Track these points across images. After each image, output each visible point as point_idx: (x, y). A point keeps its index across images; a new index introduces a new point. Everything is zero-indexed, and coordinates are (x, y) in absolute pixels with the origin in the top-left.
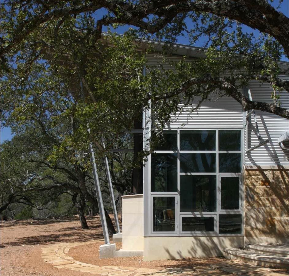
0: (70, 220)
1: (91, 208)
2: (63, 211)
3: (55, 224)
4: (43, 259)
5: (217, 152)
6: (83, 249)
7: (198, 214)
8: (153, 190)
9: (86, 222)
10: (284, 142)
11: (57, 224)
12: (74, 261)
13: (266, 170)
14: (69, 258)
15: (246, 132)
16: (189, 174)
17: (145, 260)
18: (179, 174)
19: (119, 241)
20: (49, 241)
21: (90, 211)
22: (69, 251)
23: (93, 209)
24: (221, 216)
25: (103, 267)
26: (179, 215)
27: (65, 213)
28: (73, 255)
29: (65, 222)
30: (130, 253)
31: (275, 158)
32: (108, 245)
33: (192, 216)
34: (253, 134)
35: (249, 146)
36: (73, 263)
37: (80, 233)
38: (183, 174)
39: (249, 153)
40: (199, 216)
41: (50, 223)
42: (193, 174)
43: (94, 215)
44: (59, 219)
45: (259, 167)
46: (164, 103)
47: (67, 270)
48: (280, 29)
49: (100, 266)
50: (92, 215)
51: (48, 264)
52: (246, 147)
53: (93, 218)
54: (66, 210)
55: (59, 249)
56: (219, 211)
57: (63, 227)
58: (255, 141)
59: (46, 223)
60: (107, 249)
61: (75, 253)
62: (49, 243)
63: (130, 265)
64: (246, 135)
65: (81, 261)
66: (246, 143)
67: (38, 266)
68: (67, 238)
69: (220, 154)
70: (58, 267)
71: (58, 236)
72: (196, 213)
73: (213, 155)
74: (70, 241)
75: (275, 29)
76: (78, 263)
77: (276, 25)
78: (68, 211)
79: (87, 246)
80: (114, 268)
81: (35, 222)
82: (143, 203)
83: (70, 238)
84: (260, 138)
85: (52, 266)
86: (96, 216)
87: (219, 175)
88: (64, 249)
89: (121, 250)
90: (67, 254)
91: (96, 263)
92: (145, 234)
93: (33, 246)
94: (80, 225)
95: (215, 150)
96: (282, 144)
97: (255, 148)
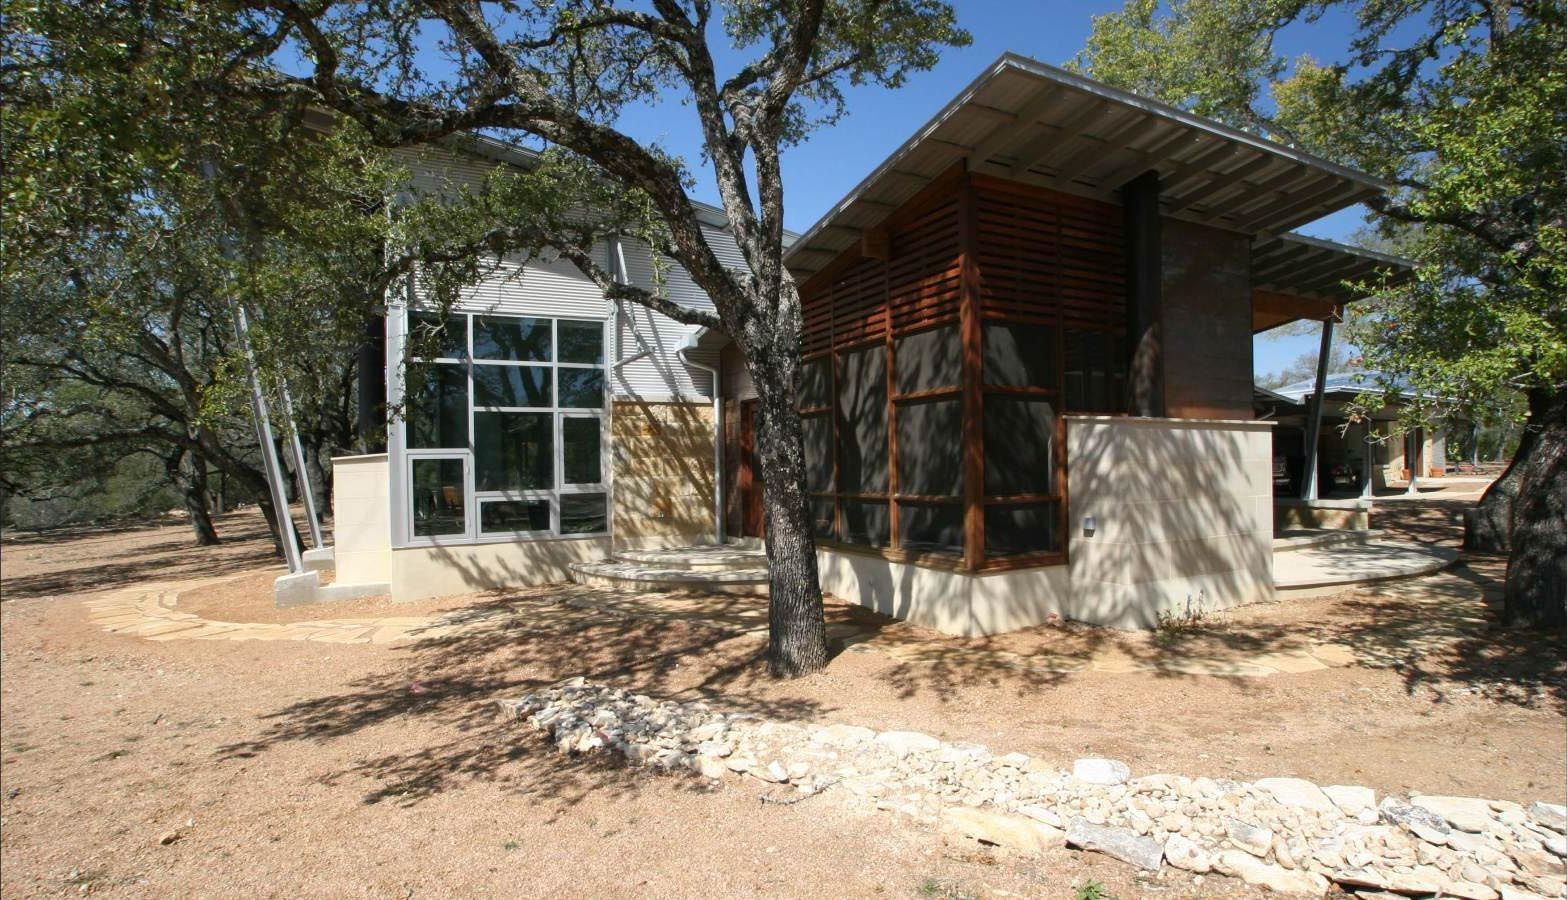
0: (153, 526)
1: (217, 492)
2: (123, 502)
3: (104, 538)
4: (101, 626)
5: (555, 364)
6: (219, 593)
7: (515, 495)
8: (411, 444)
9: (211, 529)
10: (686, 351)
11: (112, 538)
12: (201, 621)
13: (653, 404)
14: (181, 615)
15: (614, 327)
16: (494, 409)
17: (395, 601)
18: (472, 409)
19: (327, 567)
20: (101, 582)
21: (215, 499)
22: (179, 601)
23: (223, 493)
24: (566, 499)
25: (289, 626)
26: (474, 500)
27: (129, 508)
28: (195, 608)
29: (137, 530)
30: (356, 590)
31: (670, 380)
32: (299, 574)
33: (504, 499)
34: (627, 332)
35: (619, 355)
36: (201, 626)
37: (197, 557)
38: (482, 409)
39: (618, 369)
40: (518, 499)
41: (83, 535)
42: (504, 409)
43: (225, 510)
44: (110, 524)
45: (639, 398)
46: (446, 269)
47: (192, 641)
48: (657, 184)
49: (284, 623)
50: (220, 509)
51: (122, 635)
52: (614, 357)
53: (226, 518)
54: (133, 500)
55: (143, 599)
56: (562, 487)
57: (134, 546)
58: (631, 348)
59: (71, 536)
60: (295, 584)
61: (198, 603)
62: (103, 587)
63: (360, 615)
64: (614, 333)
65: (225, 619)
66: (614, 350)
67: (92, 644)
68: (160, 571)
69: (560, 369)
70: (160, 639)
71: (131, 568)
72: (511, 492)
73: (547, 372)
74: (173, 577)
75: (648, 183)
76: (215, 626)
77: (650, 177)
78: (142, 502)
79: (229, 584)
80: (320, 623)
81: (24, 537)
82: (387, 474)
83: (169, 570)
84: (639, 338)
85: (139, 640)
86: (235, 512)
87: (559, 413)
88: (161, 596)
89: (332, 586)
90: (174, 609)
91: (267, 618)
92: (393, 543)
93: (51, 598)
94: (193, 536)
95: (550, 360)
96: (682, 356)
97: (634, 359)
